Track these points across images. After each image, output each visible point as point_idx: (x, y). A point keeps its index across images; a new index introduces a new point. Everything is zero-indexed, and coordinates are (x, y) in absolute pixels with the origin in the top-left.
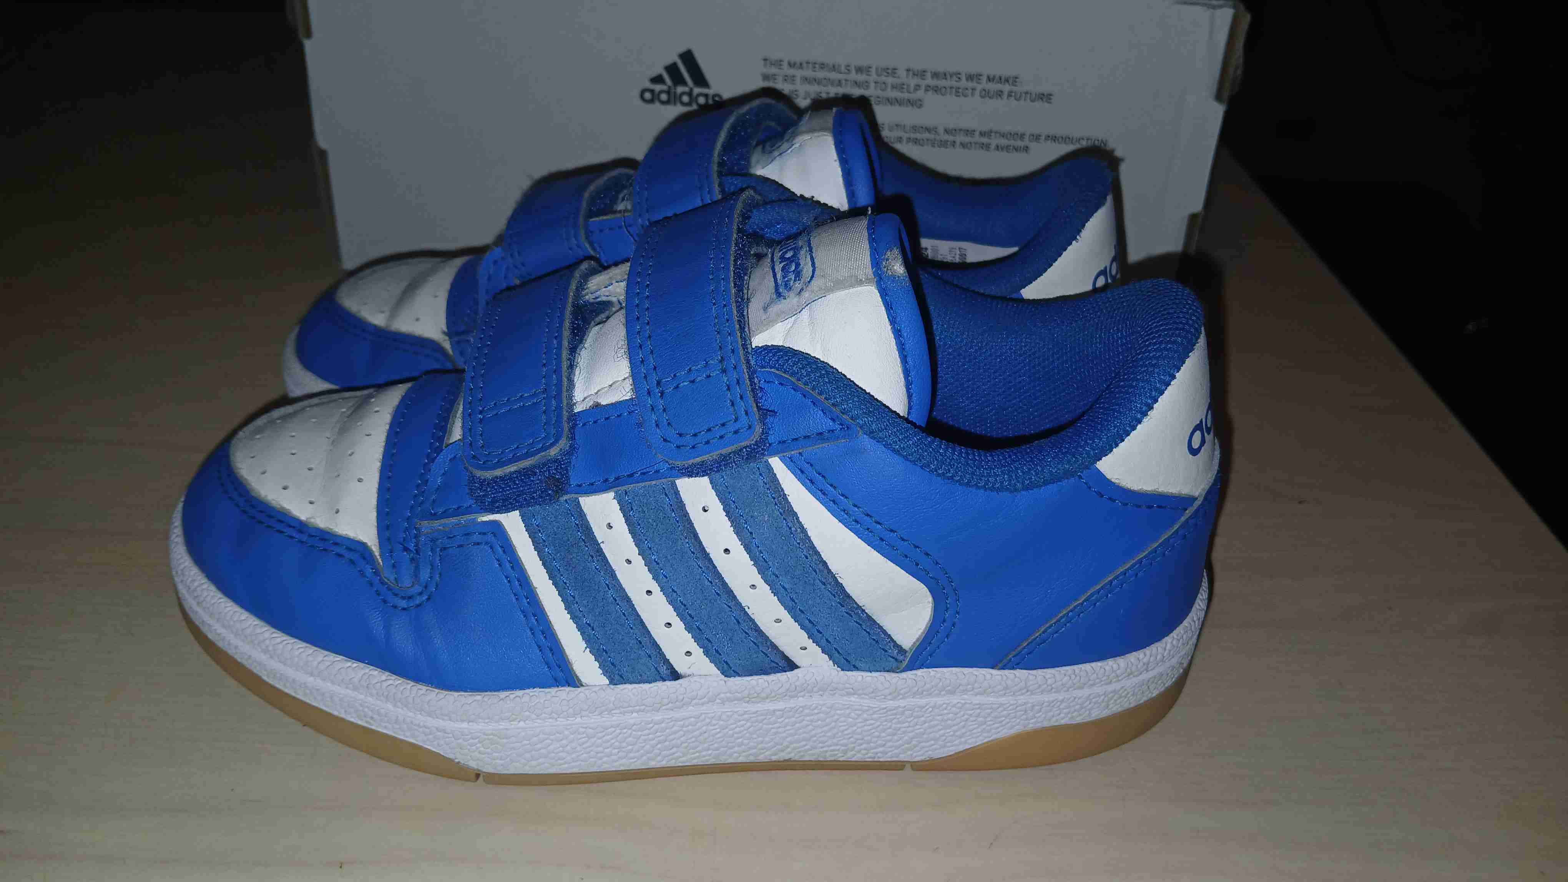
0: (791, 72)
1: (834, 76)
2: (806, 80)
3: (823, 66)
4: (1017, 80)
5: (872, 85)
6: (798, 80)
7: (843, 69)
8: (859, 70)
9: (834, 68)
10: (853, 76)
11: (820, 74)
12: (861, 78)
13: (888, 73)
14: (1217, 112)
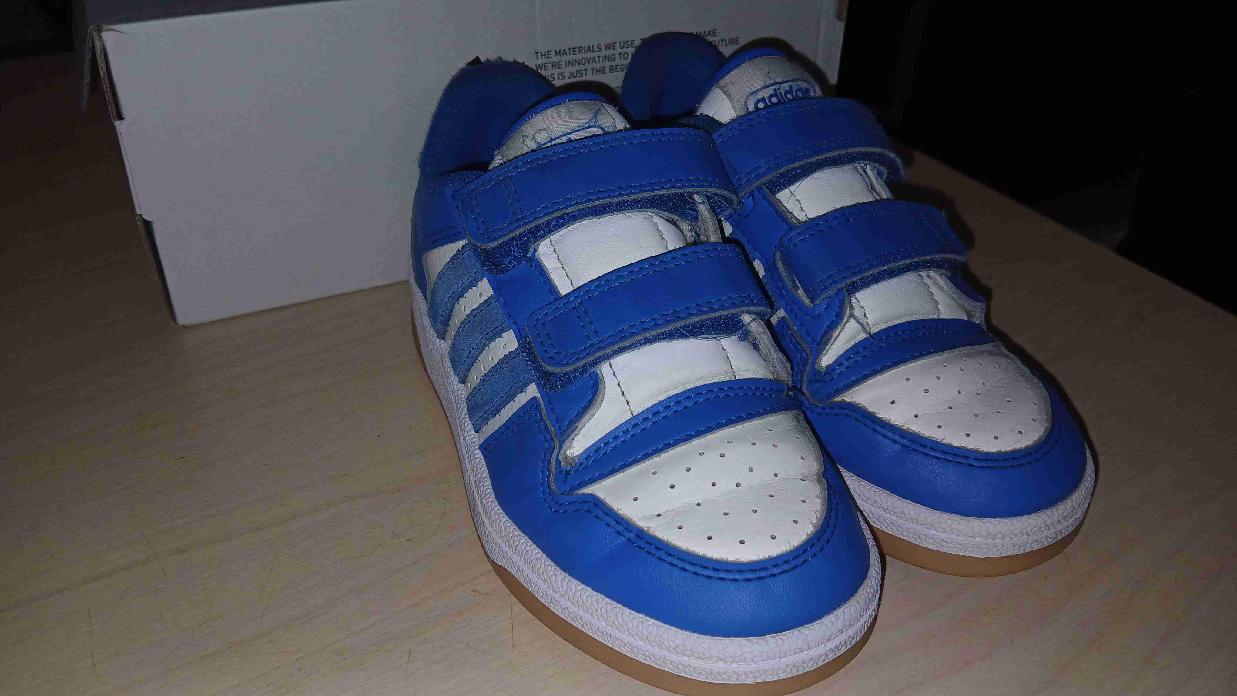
0: (558, 58)
1: (590, 55)
2: (570, 63)
3: (581, 49)
4: (716, 32)
5: (618, 56)
6: (563, 64)
7: (596, 49)
8: (608, 47)
9: (589, 49)
10: (604, 53)
11: (578, 57)
12: (609, 52)
13: (629, 45)
14: (840, 27)
